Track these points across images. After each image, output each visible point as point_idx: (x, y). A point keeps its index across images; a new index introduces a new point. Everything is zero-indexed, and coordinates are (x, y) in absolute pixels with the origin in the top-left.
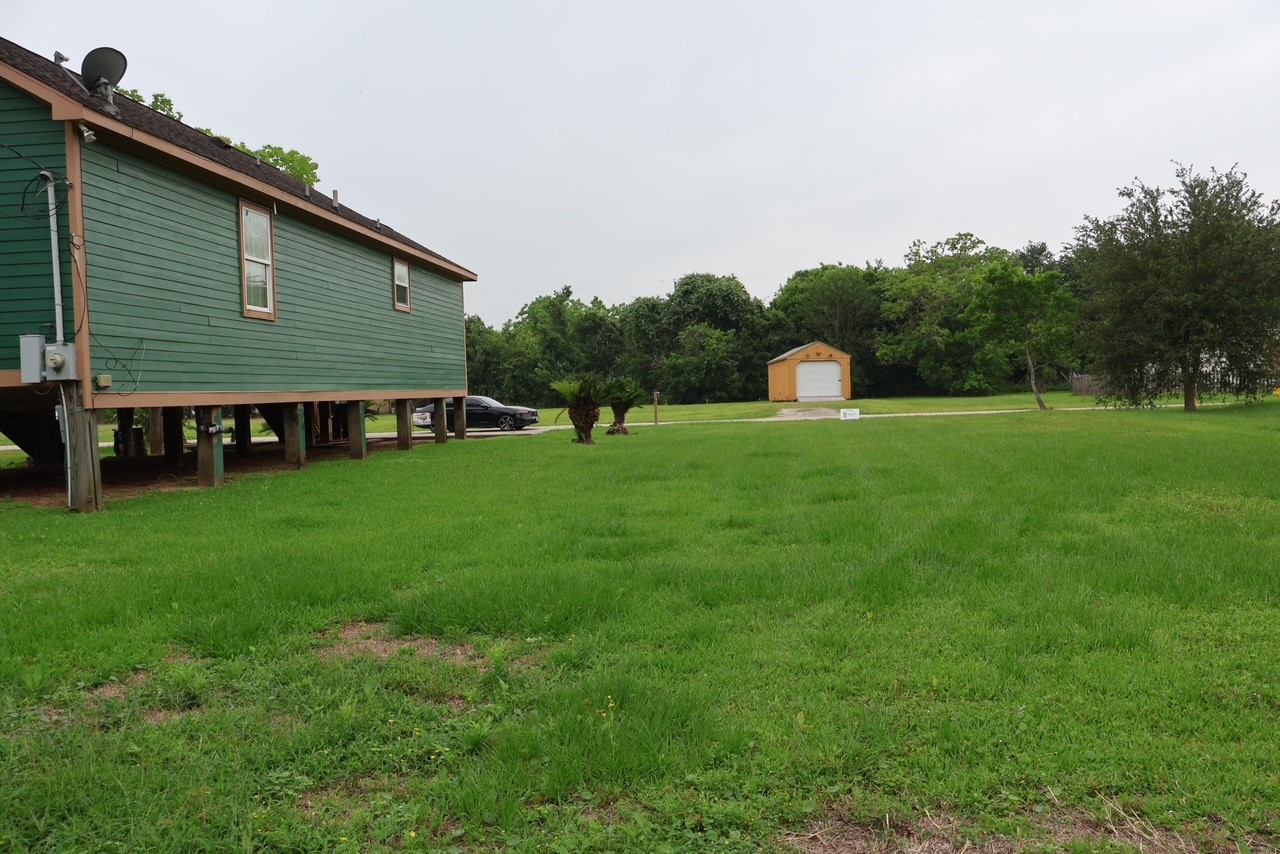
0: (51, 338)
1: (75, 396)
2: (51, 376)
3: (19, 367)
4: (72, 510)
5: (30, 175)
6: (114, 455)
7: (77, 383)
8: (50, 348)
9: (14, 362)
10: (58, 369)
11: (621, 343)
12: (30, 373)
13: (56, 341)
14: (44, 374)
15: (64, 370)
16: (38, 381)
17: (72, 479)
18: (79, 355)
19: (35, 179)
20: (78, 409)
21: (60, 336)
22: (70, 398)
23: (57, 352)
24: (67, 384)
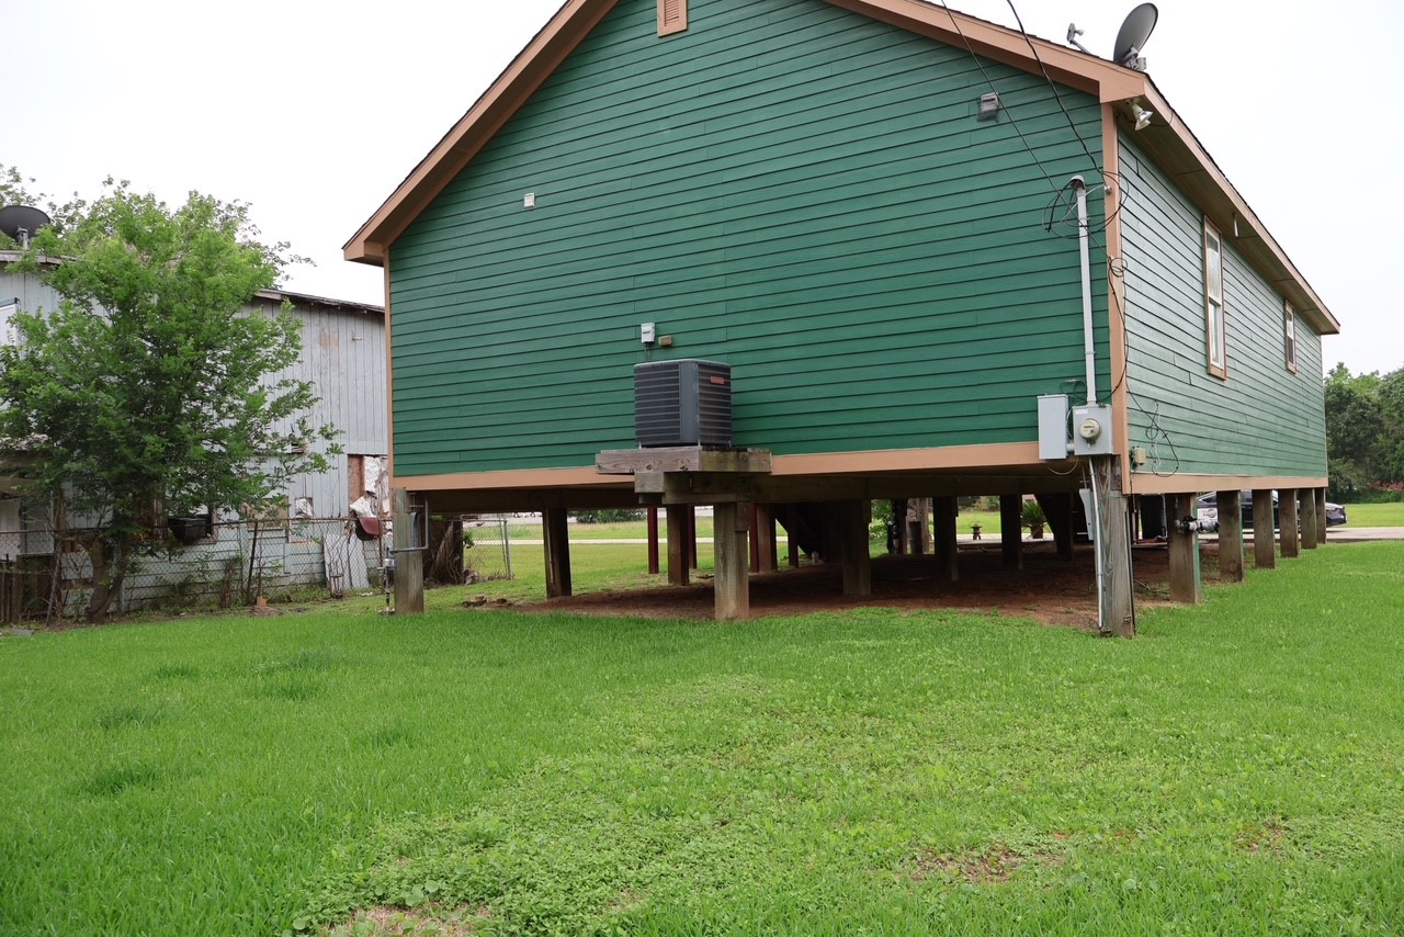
0: (1078, 398)
1: (1109, 477)
2: (1082, 450)
3: (1036, 438)
4: (1104, 634)
5: (1062, 182)
6: (887, 551)
7: (1113, 459)
8: (1078, 411)
9: (1031, 431)
10: (1091, 441)
11: (1379, 422)
12: (1051, 445)
13: (1086, 403)
14: (1071, 446)
15: (1099, 441)
16: (1063, 456)
17: (1104, 589)
18: (1116, 420)
19: (1065, 188)
20: (1114, 494)
21: (1091, 396)
22: (1102, 479)
23: (1089, 416)
24: (1099, 460)
